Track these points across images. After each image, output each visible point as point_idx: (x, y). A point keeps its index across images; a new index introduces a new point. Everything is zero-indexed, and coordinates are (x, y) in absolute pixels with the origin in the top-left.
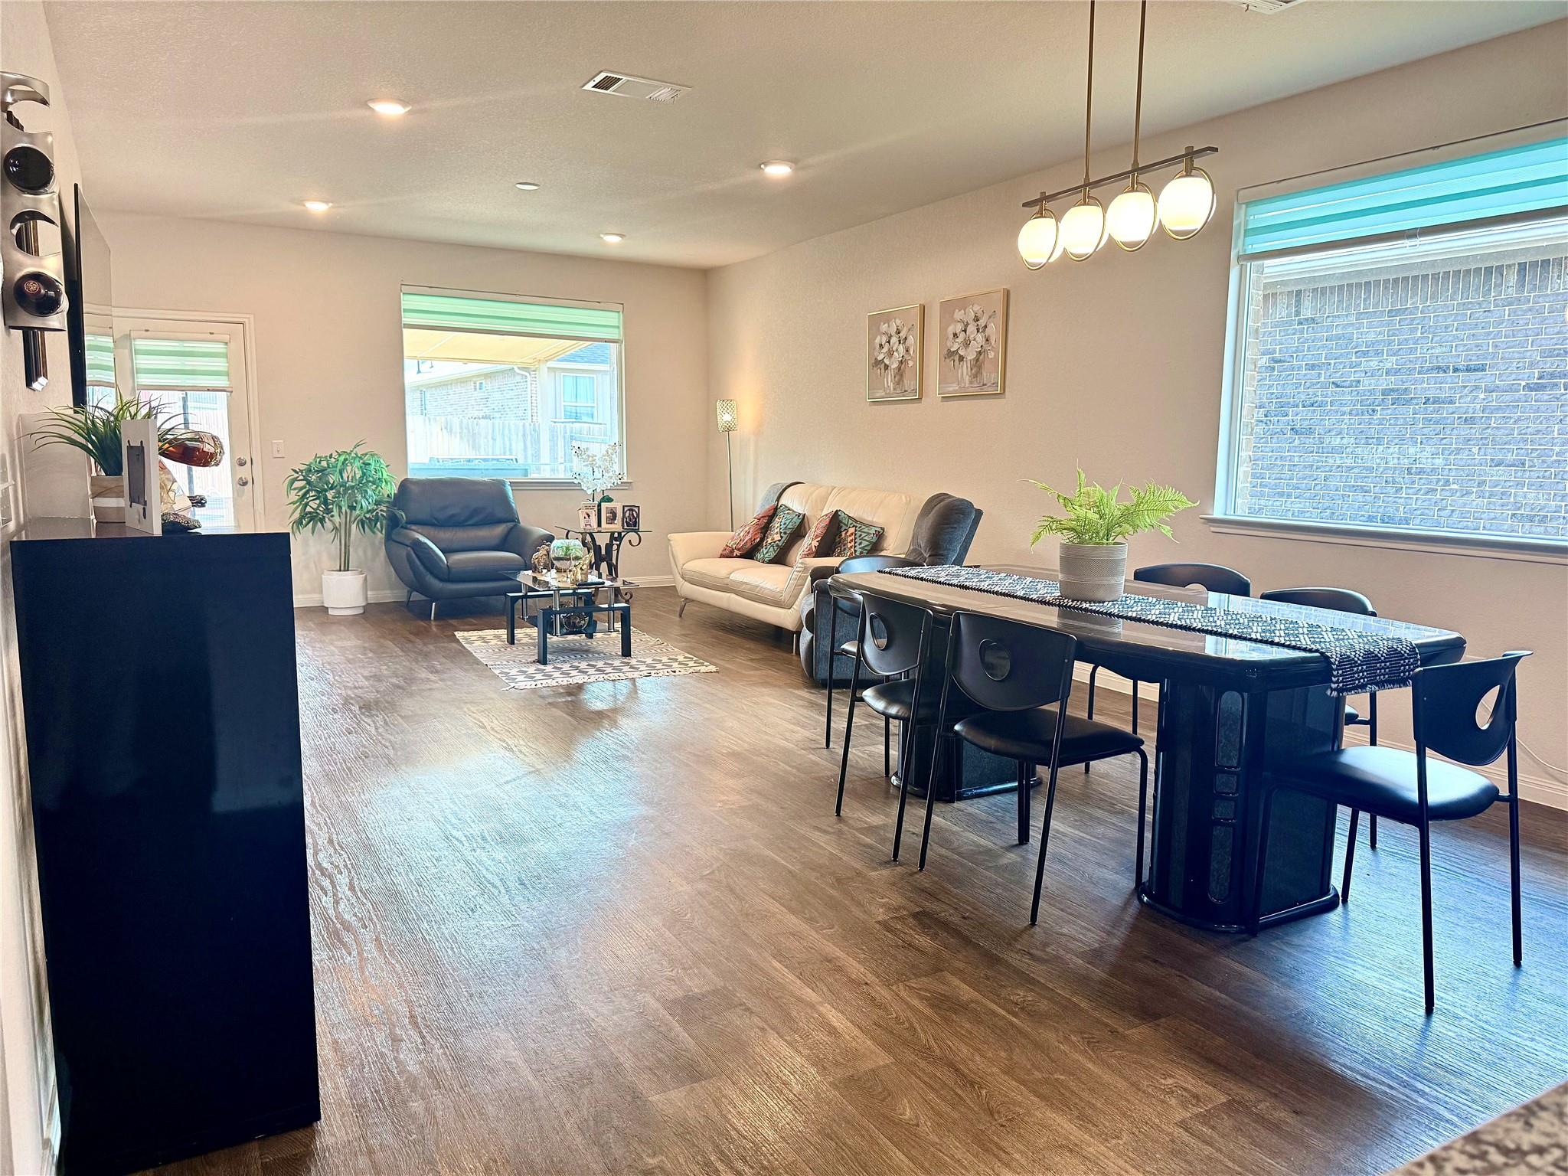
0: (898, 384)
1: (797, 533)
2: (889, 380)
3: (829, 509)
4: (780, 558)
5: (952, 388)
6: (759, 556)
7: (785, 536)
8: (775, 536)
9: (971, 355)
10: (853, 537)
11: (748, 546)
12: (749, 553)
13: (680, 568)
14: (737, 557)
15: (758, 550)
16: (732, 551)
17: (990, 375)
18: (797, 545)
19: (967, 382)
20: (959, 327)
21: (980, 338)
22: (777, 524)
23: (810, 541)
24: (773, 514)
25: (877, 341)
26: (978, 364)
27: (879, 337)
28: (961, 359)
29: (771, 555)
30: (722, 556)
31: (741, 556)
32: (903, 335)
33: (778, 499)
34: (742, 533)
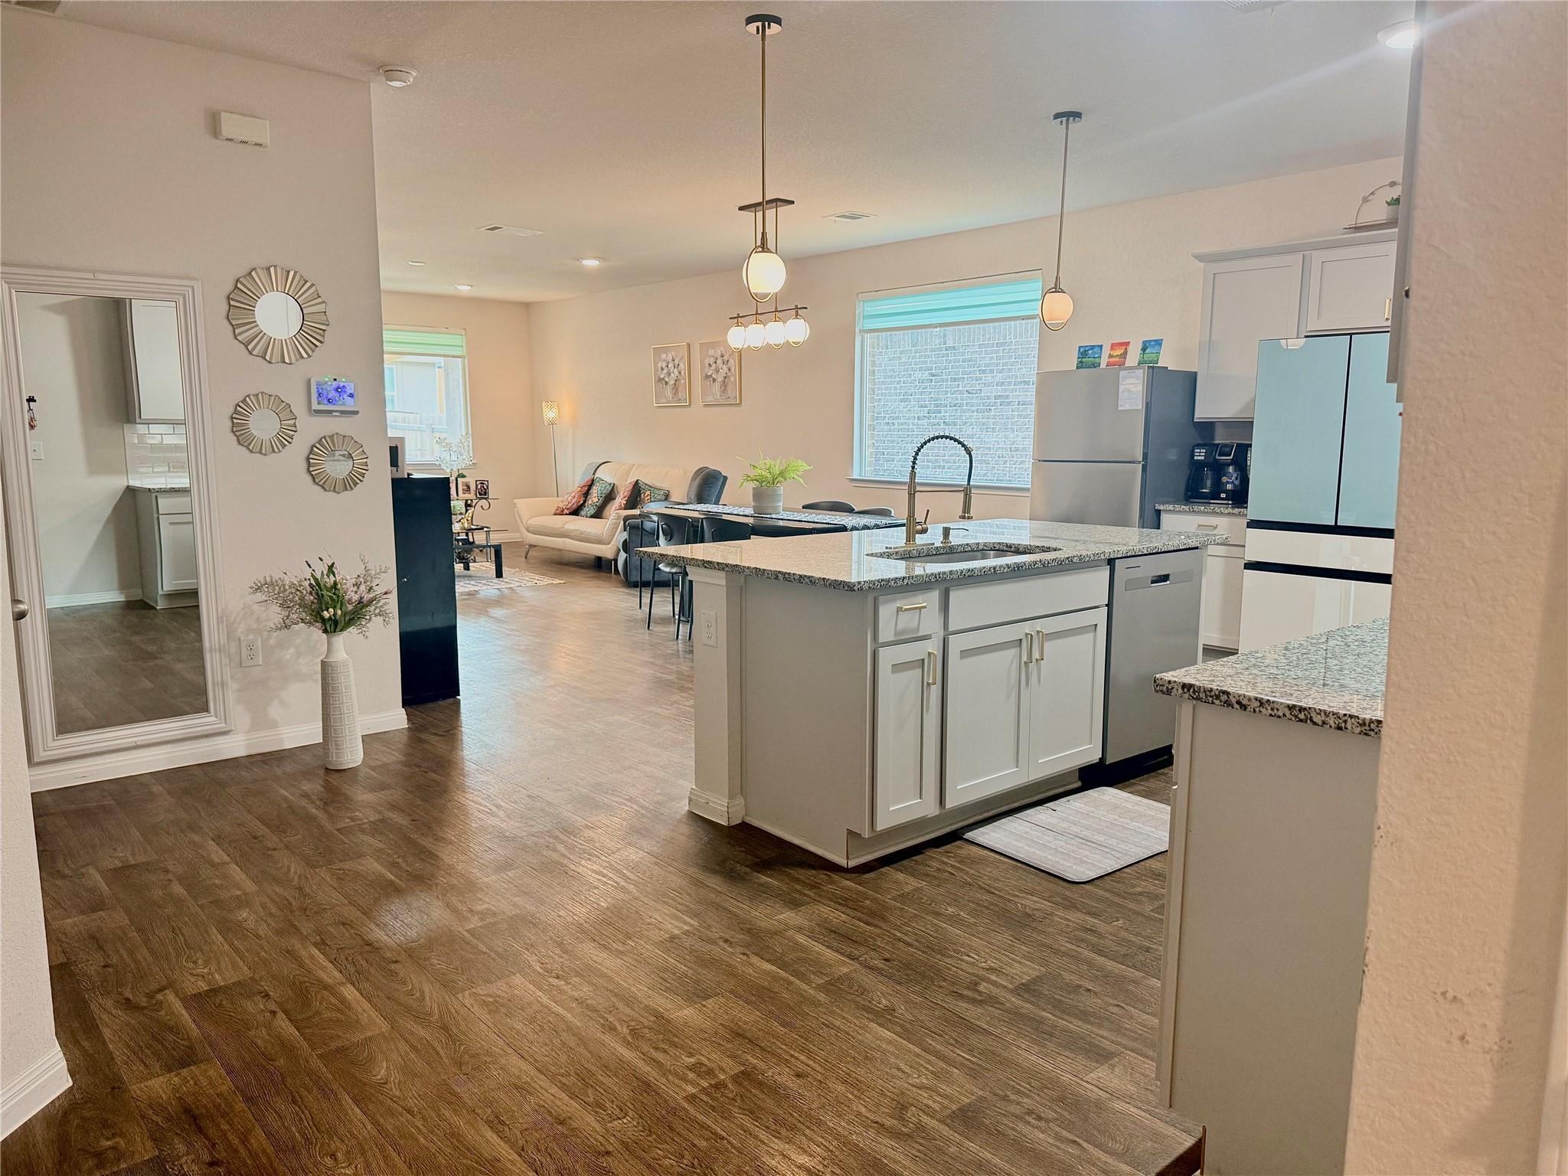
0: (675, 394)
1: (609, 497)
2: (669, 393)
3: (632, 479)
4: (598, 514)
5: (710, 399)
6: (583, 513)
7: (601, 499)
8: (595, 498)
9: (720, 379)
10: (649, 497)
11: (575, 506)
12: (576, 512)
13: (524, 523)
14: (566, 514)
15: (582, 510)
16: (563, 511)
17: (732, 391)
18: (610, 504)
19: (719, 395)
20: (712, 360)
21: (725, 367)
22: (595, 491)
23: (620, 500)
24: (592, 484)
25: (660, 365)
26: (724, 384)
27: (660, 363)
28: (714, 380)
29: (592, 512)
30: (555, 514)
31: (570, 514)
32: (676, 362)
33: (594, 474)
34: (570, 499)
